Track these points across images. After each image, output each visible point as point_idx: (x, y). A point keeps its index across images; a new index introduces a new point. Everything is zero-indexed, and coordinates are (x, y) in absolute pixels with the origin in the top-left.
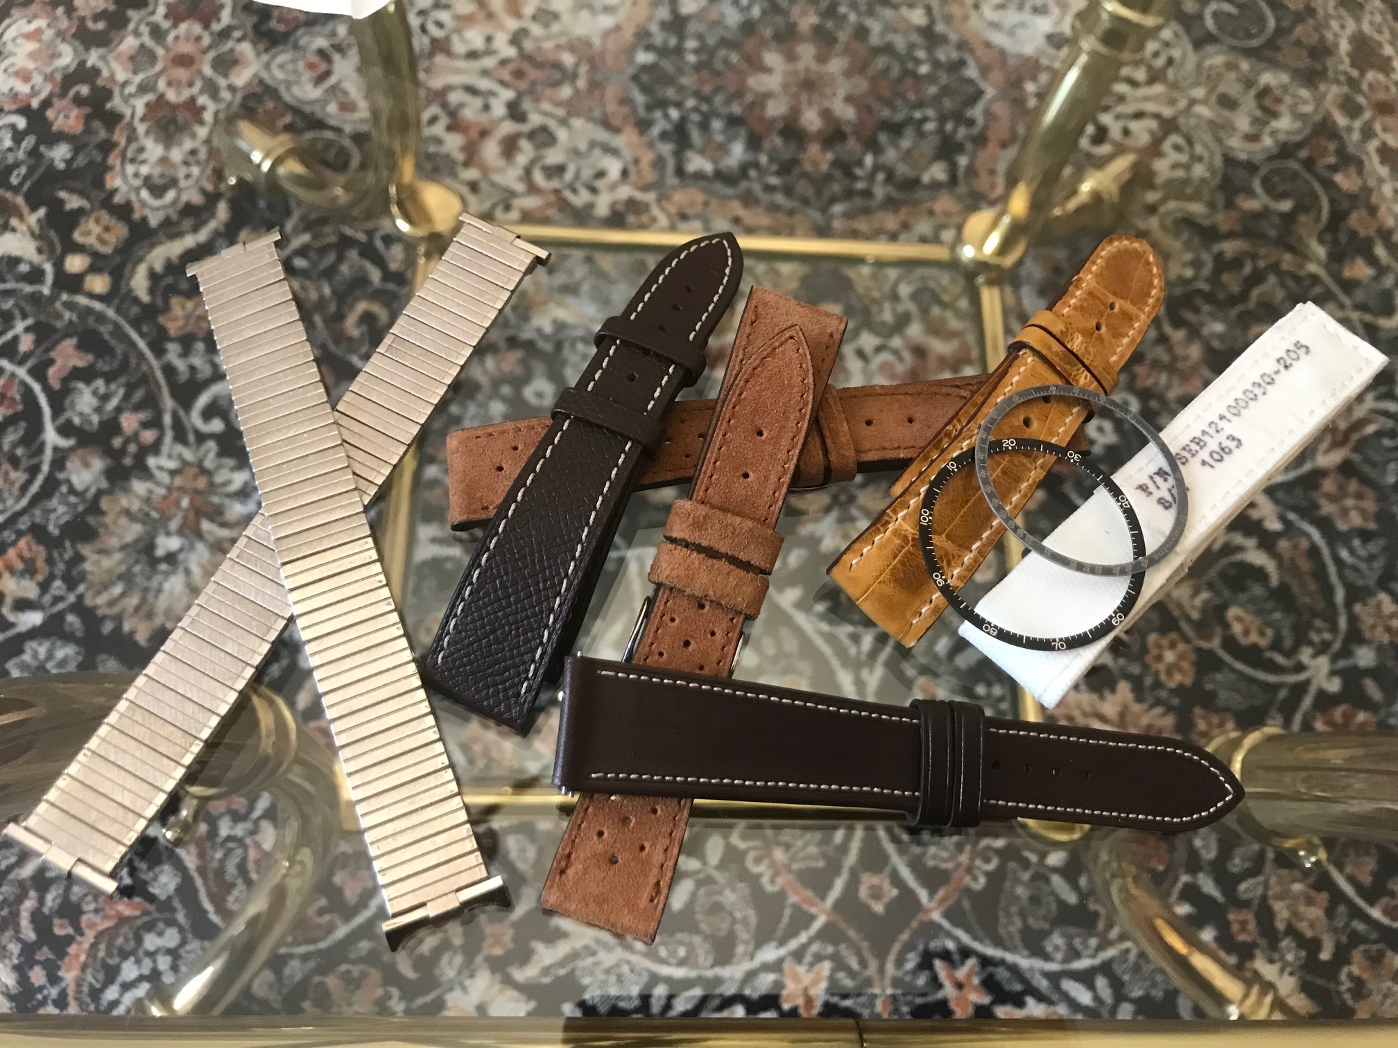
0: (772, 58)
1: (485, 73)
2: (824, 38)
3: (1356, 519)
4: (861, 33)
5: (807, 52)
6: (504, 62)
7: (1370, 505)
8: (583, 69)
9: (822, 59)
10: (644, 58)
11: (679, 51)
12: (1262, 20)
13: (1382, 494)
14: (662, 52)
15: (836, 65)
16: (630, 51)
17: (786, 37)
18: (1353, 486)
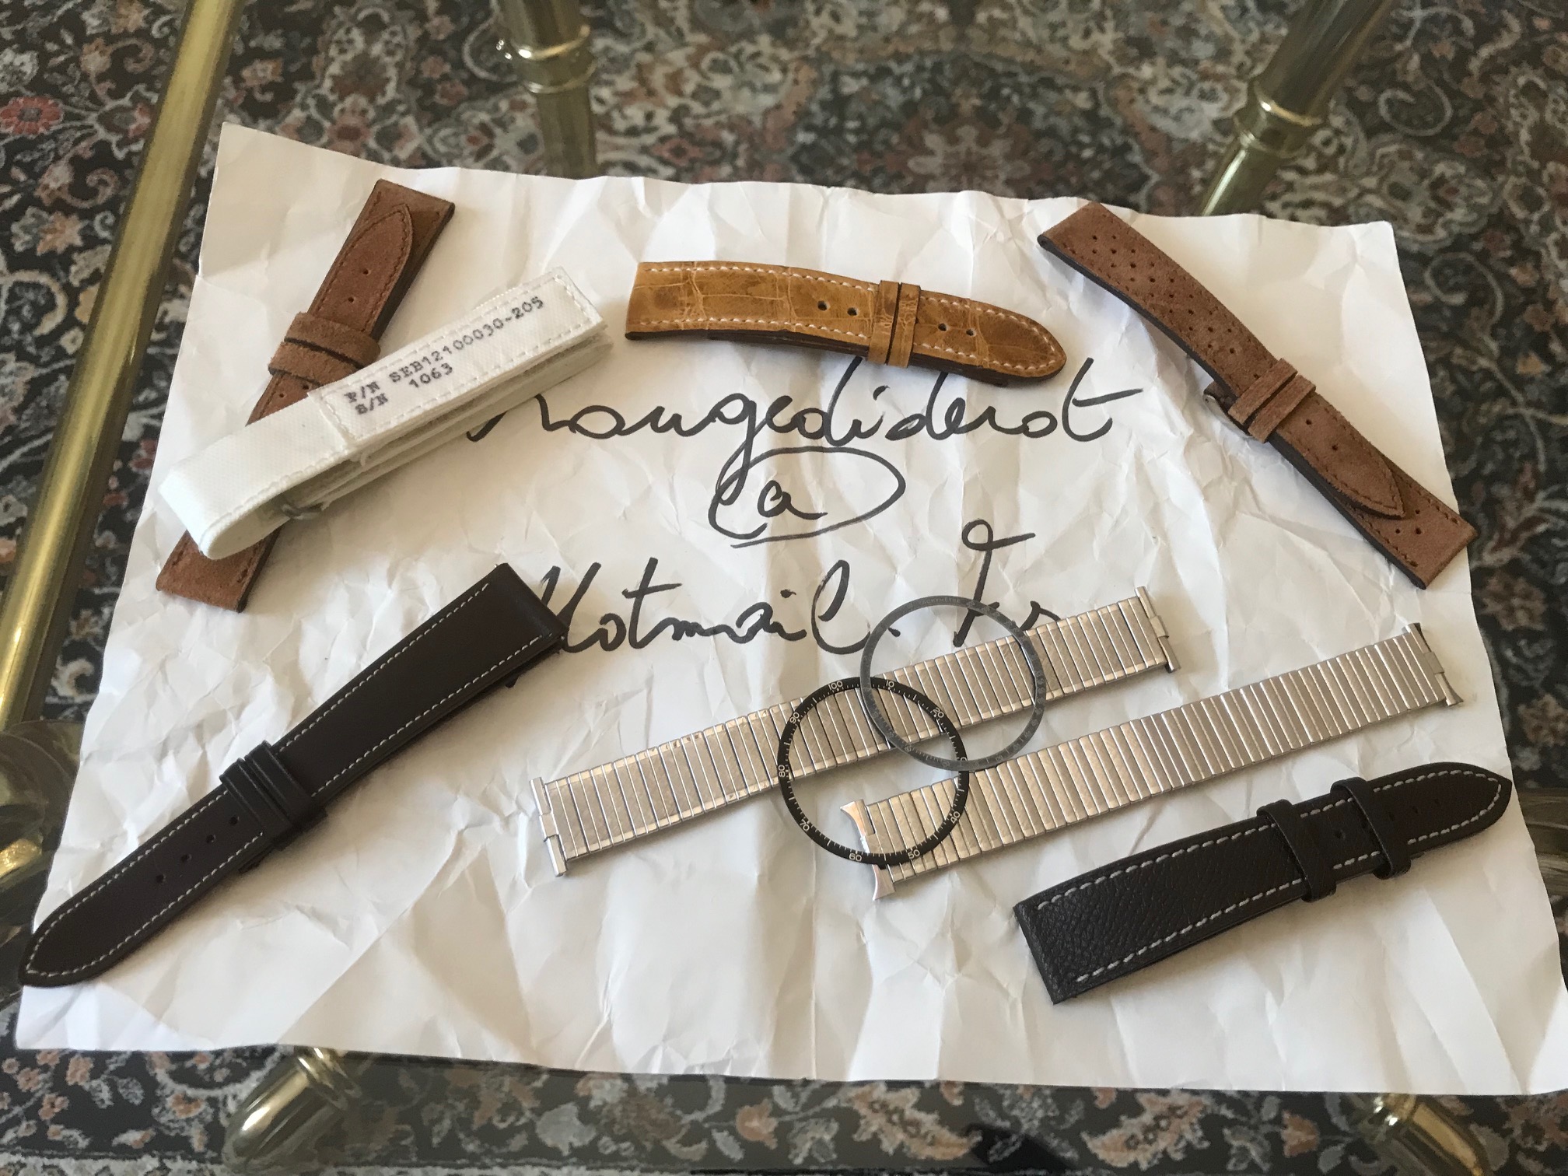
0: (933, 140)
1: (645, 150)
2: (986, 121)
3: (1522, 619)
4: (1025, 115)
5: (968, 134)
6: (663, 139)
7: (1538, 606)
8: (743, 148)
9: (983, 141)
10: (804, 137)
11: (840, 130)
12: (1440, 109)
13: (1552, 594)
14: (822, 131)
15: (997, 149)
16: (792, 129)
17: (948, 120)
18: (1521, 585)
